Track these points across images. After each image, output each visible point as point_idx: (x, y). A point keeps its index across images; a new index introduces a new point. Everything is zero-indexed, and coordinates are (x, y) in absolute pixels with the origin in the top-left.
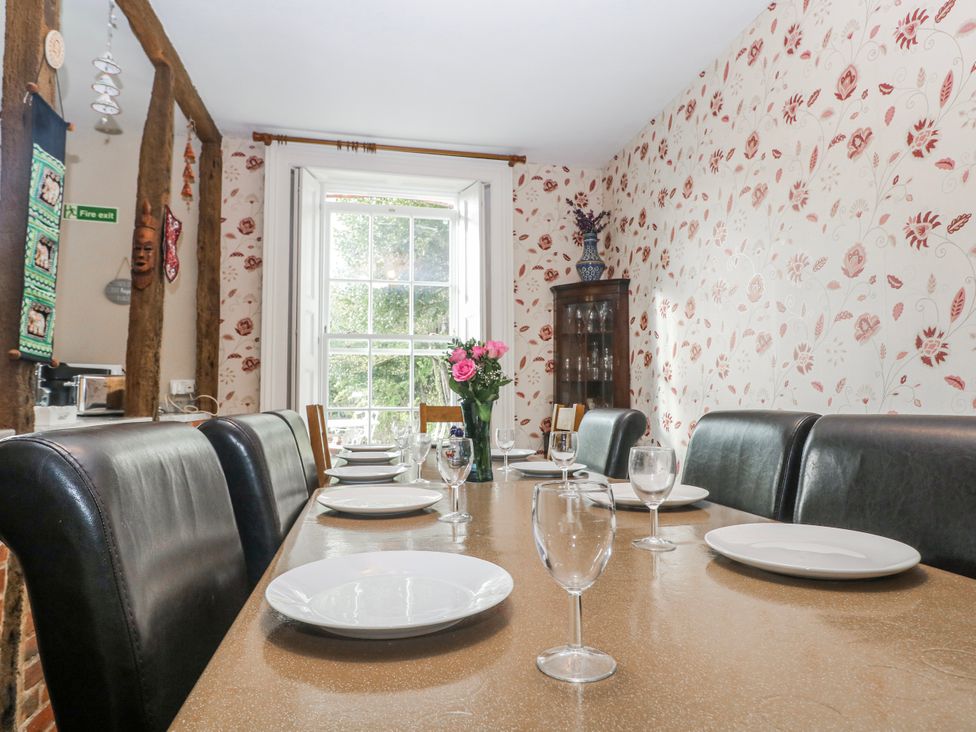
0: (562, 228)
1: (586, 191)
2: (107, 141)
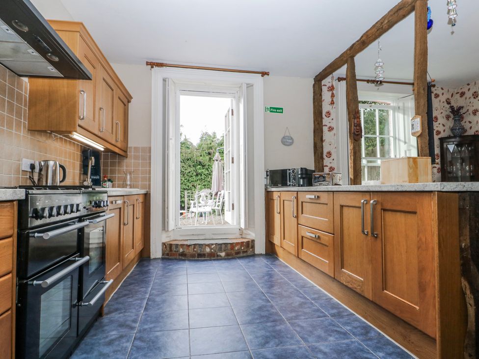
0: (442, 113)
1: (450, 97)
2: (378, 89)
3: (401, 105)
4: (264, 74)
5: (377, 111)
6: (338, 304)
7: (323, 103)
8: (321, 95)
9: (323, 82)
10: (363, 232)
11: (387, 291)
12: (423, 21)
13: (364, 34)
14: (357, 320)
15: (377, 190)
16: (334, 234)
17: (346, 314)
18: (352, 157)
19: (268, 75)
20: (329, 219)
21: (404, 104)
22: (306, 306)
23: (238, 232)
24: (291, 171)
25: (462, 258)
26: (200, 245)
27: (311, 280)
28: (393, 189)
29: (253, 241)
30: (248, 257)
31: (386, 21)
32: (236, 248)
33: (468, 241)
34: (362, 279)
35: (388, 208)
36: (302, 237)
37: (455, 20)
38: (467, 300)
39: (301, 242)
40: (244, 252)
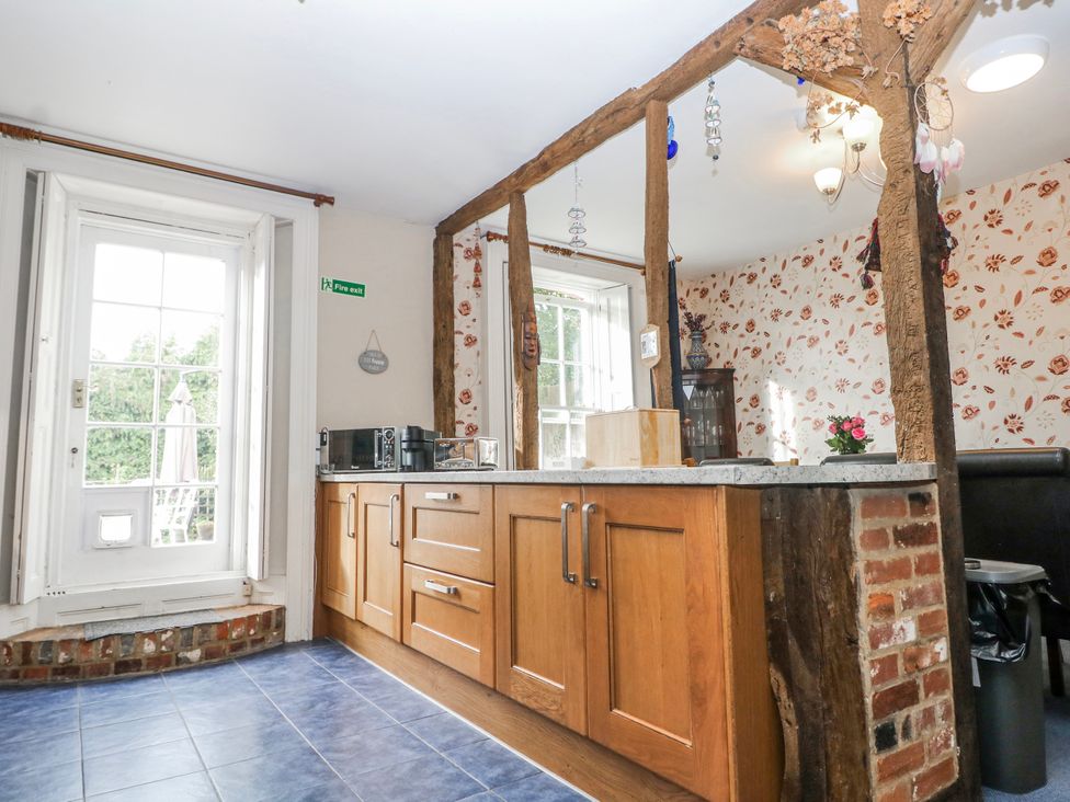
3: (603, 302)
4: (320, 200)
5: (560, 311)
6: (503, 749)
7: (455, 283)
8: (451, 265)
9: (457, 238)
10: (566, 576)
11: (619, 709)
12: (660, 141)
13: (548, 148)
14: (549, 786)
15: (596, 481)
16: (494, 584)
17: (522, 774)
18: (521, 405)
19: (332, 203)
20: (482, 549)
21: (608, 301)
22: (429, 771)
23: (239, 590)
24: (384, 433)
25: (771, 623)
26: (125, 638)
27: (434, 697)
28: (634, 480)
29: (281, 610)
30: (266, 653)
31: (591, 130)
32: (234, 635)
33: (781, 587)
34: (562, 687)
35: (620, 521)
36: (414, 593)
37: (717, 148)
38: (782, 711)
39: (409, 607)
40: (254, 642)
